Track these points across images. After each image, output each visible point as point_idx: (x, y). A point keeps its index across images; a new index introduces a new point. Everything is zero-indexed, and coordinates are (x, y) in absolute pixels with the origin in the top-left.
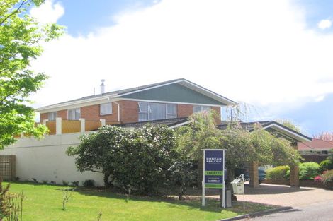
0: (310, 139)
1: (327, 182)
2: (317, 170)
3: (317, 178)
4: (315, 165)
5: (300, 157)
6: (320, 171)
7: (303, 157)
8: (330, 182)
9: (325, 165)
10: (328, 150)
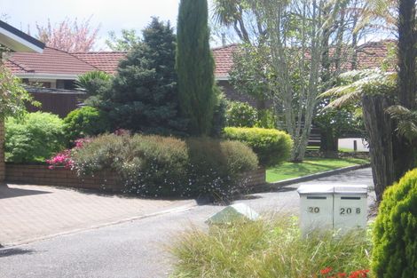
0: (41, 45)
1: (87, 170)
2: (57, 135)
3: (60, 157)
4: (51, 122)
5: (25, 96)
6: (67, 140)
7: (36, 96)
8: (96, 171)
9: (80, 120)
10: (76, 77)
